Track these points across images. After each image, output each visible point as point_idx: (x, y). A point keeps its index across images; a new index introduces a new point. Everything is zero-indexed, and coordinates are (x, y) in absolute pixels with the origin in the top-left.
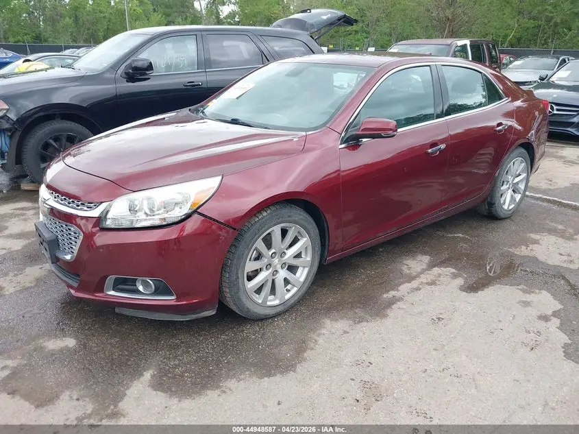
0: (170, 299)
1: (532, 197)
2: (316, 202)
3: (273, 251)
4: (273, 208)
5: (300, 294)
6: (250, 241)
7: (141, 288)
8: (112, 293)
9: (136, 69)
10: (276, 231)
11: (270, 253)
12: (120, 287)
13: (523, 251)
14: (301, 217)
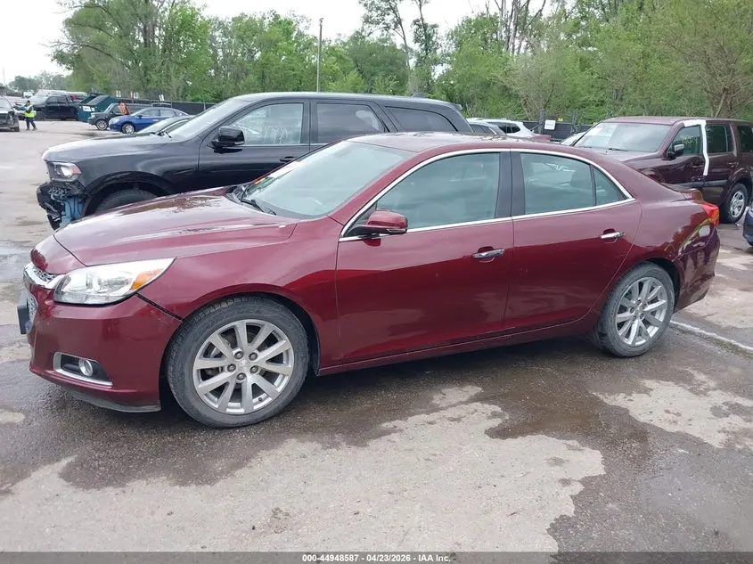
0: (106, 385)
1: (701, 336)
2: (298, 300)
3: (239, 350)
4: (237, 300)
5: (276, 405)
6: (201, 334)
7: (83, 369)
8: (60, 371)
9: (222, 138)
10: (241, 327)
11: (235, 352)
12: (68, 365)
13: (619, 400)
14: (276, 315)
